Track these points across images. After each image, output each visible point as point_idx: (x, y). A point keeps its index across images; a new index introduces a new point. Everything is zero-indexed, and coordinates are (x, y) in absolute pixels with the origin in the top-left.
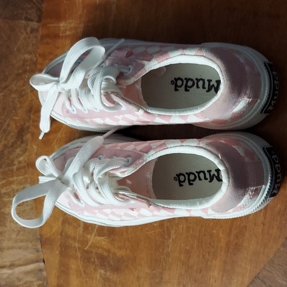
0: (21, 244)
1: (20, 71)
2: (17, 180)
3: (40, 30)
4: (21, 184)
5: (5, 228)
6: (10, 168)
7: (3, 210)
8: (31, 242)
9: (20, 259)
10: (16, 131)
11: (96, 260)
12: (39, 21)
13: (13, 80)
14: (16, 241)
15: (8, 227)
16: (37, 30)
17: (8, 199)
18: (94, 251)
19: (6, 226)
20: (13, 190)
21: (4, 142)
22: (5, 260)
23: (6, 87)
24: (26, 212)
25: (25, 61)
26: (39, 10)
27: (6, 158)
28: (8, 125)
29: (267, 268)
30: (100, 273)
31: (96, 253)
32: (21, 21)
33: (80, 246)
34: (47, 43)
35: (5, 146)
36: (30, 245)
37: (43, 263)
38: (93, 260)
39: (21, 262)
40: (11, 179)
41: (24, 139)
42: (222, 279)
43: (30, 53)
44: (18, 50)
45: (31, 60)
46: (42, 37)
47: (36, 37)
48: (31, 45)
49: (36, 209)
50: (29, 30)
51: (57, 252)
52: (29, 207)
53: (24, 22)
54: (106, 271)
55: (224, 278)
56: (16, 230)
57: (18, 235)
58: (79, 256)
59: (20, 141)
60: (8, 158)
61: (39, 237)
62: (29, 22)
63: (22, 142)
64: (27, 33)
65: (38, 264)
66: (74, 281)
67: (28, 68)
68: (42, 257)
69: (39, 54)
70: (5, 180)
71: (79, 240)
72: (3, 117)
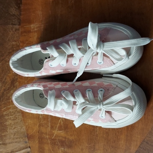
0: (16, 140)
1: (11, 51)
2: (12, 106)
3: (20, 29)
4: (15, 109)
5: (7, 133)
6: (8, 101)
7: (5, 123)
8: (22, 138)
9: (16, 148)
10: (10, 81)
11: (59, 143)
12: (19, 25)
13: (7, 56)
14: (14, 139)
15: (9, 132)
16: (19, 29)
17: (7, 117)
18: (57, 138)
20: (10, 112)
21: (3, 88)
22: (7, 149)
23: (3, 60)
24: (18, 123)
25: (13, 45)
26: (19, 19)
27: (5, 96)
28: (6, 79)
29: (148, 136)
30: (61, 149)
31: (59, 140)
32: (9, 26)
33: (49, 137)
34: (25, 36)
35: (5, 90)
36: (22, 140)
37: (30, 149)
38: (57, 143)
39: (17, 149)
40: (9, 107)
41: (15, 85)
42: (126, 145)
43: (16, 41)
44: (9, 40)
45: (16, 45)
46: (22, 33)
47: (18, 33)
48: (16, 37)
49: (24, 121)
50: (14, 30)
51: (37, 142)
52: (20, 120)
53: (11, 26)
54: (65, 148)
55: (127, 144)
56: (13, 133)
57: (14, 135)
58: (49, 142)
59: (13, 86)
60: (6, 96)
61: (26, 135)
62: (14, 26)
63: (14, 87)
64: (13, 31)
65: (27, 149)
67: (15, 49)
68: (29, 145)
69: (21, 41)
70: (6, 108)
71: (48, 134)
72: (2, 75)
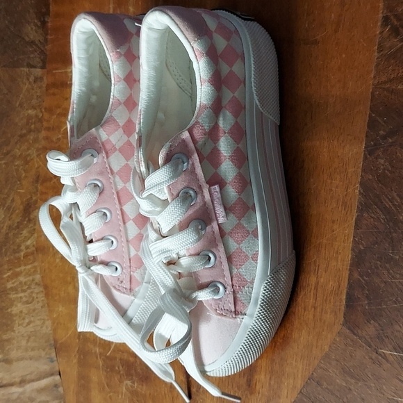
0: (32, 353)
1: (24, 131)
2: (24, 270)
3: (45, 78)
4: (30, 275)
5: (12, 333)
6: (17, 255)
7: (9, 310)
8: (44, 350)
9: (31, 374)
10: (22, 207)
11: (121, 368)
12: (43, 67)
13: (16, 143)
14: (26, 350)
15: (17, 332)
16: (41, 78)
17: (15, 296)
18: (118, 356)
19: (14, 331)
20: (21, 283)
21: (8, 223)
22: (13, 375)
23: (8, 153)
24: (36, 311)
25: (29, 118)
26: (42, 52)
27: (11, 242)
28: (13, 201)
29: (322, 365)
30: (127, 384)
31: (121, 359)
32: (22, 69)
33: (101, 350)
34: (54, 94)
35: (10, 227)
36: (43, 354)
37: (58, 377)
38: (117, 368)
39: (33, 377)
40: (18, 270)
41: (32, 216)
42: (270, 384)
43: (34, 107)
44: (21, 105)
45: (37, 116)
46: (48, 87)
47: (40, 88)
48: (35, 97)
49: (48, 306)
50: (32, 79)
51: (75, 361)
52: (40, 304)
53: (26, 69)
54: (134, 383)
55: (272, 382)
56: (25, 335)
57: (28, 341)
58: (101, 365)
59: (27, 219)
60: (13, 243)
61: (53, 342)
62: (32, 69)
63: (29, 221)
64: (30, 83)
65: (52, 377)
66: (97, 399)
67: (33, 126)
68: (57, 369)
69: (45, 109)
70: (11, 272)
71: (99, 343)
72: (6, 191)
